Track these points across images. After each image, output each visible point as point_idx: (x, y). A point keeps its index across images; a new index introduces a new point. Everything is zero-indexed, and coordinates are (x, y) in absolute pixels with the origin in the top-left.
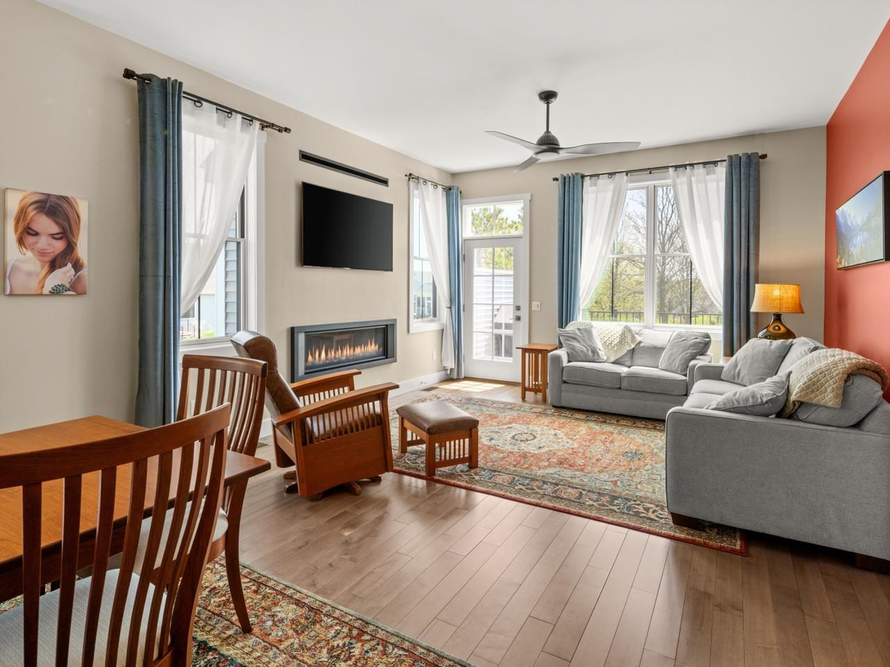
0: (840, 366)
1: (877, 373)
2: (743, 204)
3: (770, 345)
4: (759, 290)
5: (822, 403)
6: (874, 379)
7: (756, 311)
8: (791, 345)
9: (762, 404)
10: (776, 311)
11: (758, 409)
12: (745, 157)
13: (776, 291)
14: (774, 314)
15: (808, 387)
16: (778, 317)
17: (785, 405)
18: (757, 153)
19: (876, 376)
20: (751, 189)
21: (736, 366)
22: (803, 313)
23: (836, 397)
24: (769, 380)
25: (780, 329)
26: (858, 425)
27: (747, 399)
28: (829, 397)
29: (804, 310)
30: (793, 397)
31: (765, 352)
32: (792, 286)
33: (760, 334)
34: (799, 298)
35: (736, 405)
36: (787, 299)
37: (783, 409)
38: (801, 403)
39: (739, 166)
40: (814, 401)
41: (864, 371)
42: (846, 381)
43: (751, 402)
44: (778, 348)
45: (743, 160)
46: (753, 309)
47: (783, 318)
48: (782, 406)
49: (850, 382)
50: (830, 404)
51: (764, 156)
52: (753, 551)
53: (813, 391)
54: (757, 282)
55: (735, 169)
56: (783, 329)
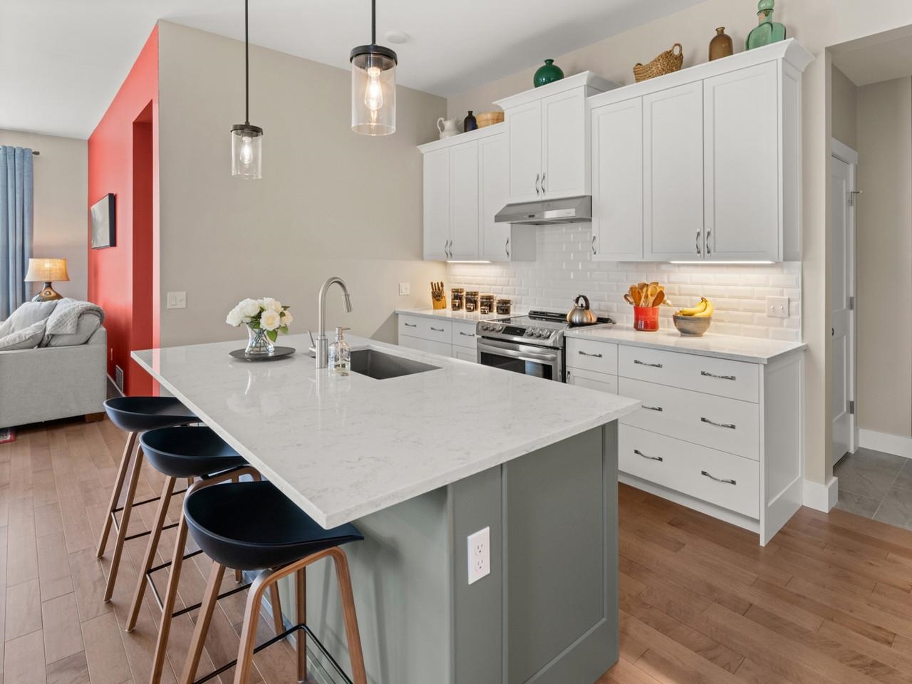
0: (76, 310)
1: (99, 311)
2: (18, 190)
3: (40, 306)
4: (32, 264)
5: (65, 333)
6: (96, 315)
7: (31, 280)
8: (56, 305)
9: (26, 340)
10: (47, 280)
11: (23, 344)
12: (20, 150)
13: (47, 264)
14: (46, 283)
15: (57, 325)
16: (49, 285)
17: (42, 339)
18: (31, 150)
19: (97, 313)
20: (25, 178)
21: (10, 325)
22: (68, 280)
23: (73, 327)
24: (33, 325)
25: (50, 294)
26: (86, 342)
27: (15, 340)
28: (69, 328)
29: (70, 277)
30: (47, 333)
31: (35, 312)
32: (60, 261)
33: (34, 298)
34: (66, 269)
35: (6, 345)
36: (56, 269)
37: (41, 342)
38: (53, 335)
39: (13, 157)
40: (60, 333)
41: (91, 311)
42: (79, 318)
43: (17, 341)
44: (46, 307)
45: (18, 152)
46: (27, 280)
47: (52, 285)
48: (40, 340)
49: (81, 318)
50: (69, 333)
51: (37, 153)
52: (20, 437)
53: (60, 327)
54: (32, 257)
55: (10, 158)
56: (53, 294)
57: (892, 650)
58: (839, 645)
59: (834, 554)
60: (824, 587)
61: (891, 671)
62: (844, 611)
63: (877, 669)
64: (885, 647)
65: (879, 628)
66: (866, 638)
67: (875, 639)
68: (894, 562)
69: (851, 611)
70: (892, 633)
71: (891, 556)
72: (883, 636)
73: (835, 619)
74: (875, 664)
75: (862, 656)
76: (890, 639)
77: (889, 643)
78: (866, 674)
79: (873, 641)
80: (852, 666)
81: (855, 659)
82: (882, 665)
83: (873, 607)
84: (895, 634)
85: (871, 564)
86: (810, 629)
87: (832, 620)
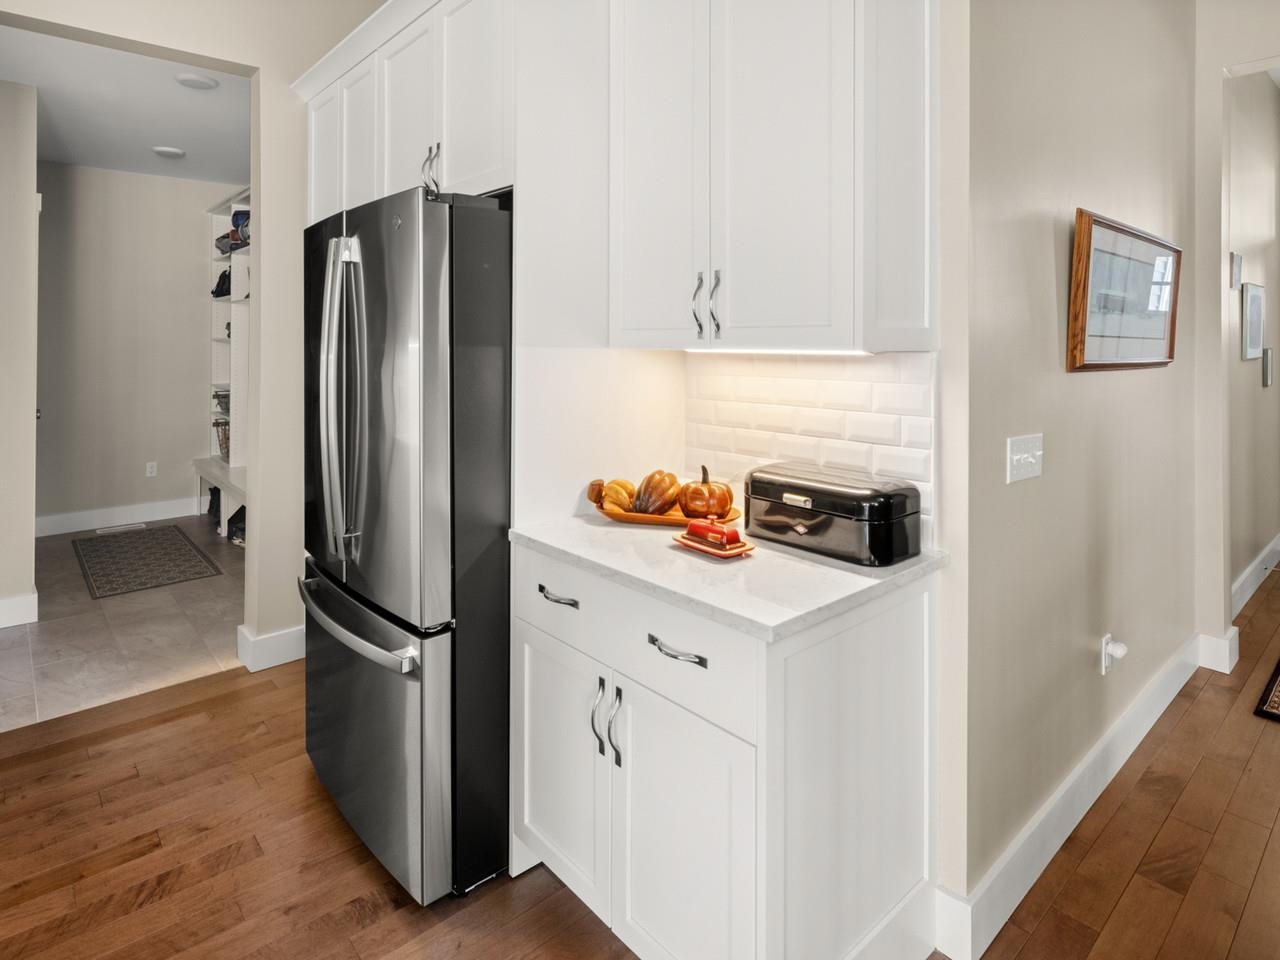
57: (165, 849)
58: (111, 897)
59: (23, 797)
60: (42, 848)
61: (180, 871)
62: (88, 855)
63: (166, 883)
64: (157, 853)
65: (138, 838)
66: (133, 862)
67: (142, 854)
68: (101, 754)
69: (96, 847)
70: (153, 833)
71: (92, 750)
72: (147, 844)
73: (85, 873)
74: (161, 879)
75: (143, 885)
76: (156, 840)
77: (158, 845)
78: (161, 898)
79: (143, 858)
80: (141, 905)
81: (138, 895)
82: (168, 874)
83: (114, 822)
84: (156, 831)
85: (76, 776)
86: (64, 912)
87: (82, 877)
